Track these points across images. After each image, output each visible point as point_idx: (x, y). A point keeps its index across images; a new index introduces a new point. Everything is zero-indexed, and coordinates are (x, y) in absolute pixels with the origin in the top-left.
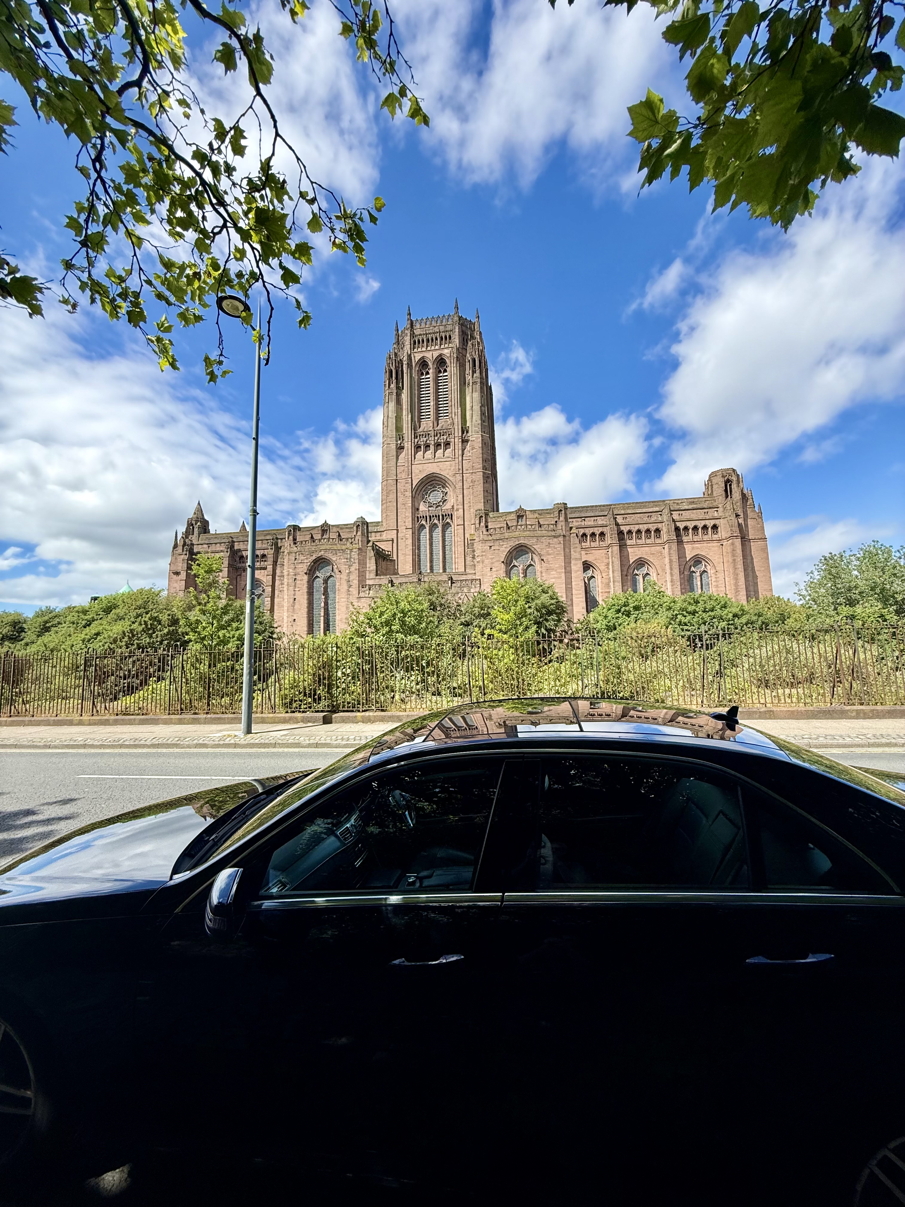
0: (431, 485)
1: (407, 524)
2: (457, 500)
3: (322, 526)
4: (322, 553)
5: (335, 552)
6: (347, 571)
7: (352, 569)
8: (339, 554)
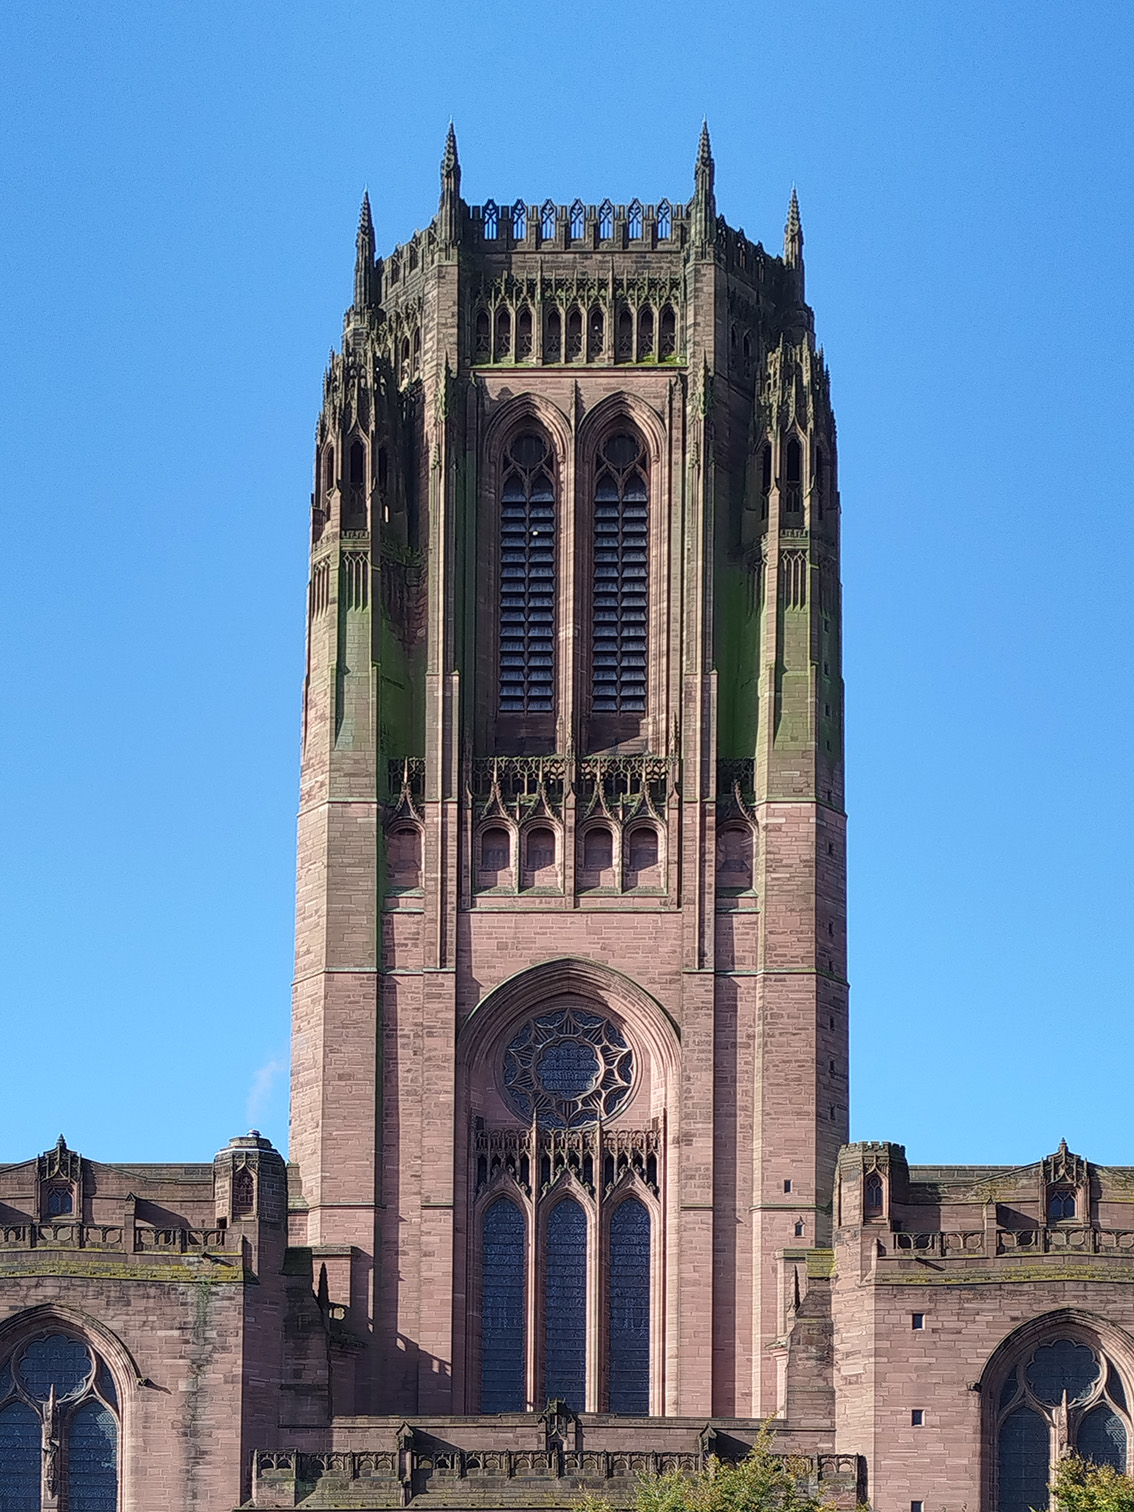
0: (550, 1018)
1: (428, 1185)
2: (684, 1095)
3: (44, 1164)
4: (49, 1290)
5: (122, 1293)
6: (183, 1386)
7: (213, 1376)
8: (141, 1304)
